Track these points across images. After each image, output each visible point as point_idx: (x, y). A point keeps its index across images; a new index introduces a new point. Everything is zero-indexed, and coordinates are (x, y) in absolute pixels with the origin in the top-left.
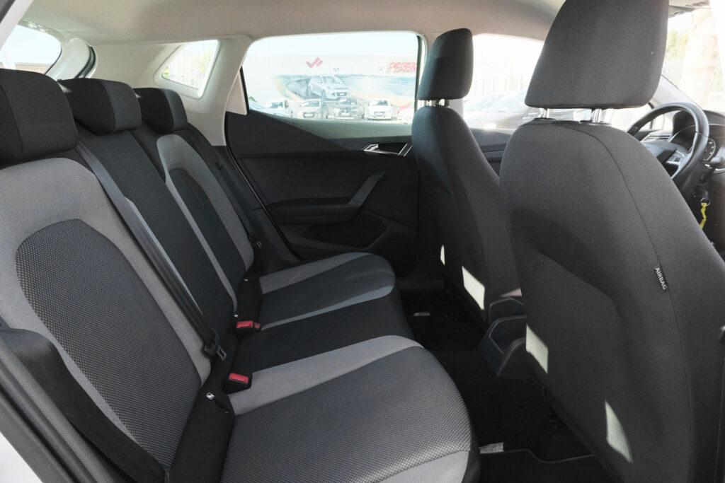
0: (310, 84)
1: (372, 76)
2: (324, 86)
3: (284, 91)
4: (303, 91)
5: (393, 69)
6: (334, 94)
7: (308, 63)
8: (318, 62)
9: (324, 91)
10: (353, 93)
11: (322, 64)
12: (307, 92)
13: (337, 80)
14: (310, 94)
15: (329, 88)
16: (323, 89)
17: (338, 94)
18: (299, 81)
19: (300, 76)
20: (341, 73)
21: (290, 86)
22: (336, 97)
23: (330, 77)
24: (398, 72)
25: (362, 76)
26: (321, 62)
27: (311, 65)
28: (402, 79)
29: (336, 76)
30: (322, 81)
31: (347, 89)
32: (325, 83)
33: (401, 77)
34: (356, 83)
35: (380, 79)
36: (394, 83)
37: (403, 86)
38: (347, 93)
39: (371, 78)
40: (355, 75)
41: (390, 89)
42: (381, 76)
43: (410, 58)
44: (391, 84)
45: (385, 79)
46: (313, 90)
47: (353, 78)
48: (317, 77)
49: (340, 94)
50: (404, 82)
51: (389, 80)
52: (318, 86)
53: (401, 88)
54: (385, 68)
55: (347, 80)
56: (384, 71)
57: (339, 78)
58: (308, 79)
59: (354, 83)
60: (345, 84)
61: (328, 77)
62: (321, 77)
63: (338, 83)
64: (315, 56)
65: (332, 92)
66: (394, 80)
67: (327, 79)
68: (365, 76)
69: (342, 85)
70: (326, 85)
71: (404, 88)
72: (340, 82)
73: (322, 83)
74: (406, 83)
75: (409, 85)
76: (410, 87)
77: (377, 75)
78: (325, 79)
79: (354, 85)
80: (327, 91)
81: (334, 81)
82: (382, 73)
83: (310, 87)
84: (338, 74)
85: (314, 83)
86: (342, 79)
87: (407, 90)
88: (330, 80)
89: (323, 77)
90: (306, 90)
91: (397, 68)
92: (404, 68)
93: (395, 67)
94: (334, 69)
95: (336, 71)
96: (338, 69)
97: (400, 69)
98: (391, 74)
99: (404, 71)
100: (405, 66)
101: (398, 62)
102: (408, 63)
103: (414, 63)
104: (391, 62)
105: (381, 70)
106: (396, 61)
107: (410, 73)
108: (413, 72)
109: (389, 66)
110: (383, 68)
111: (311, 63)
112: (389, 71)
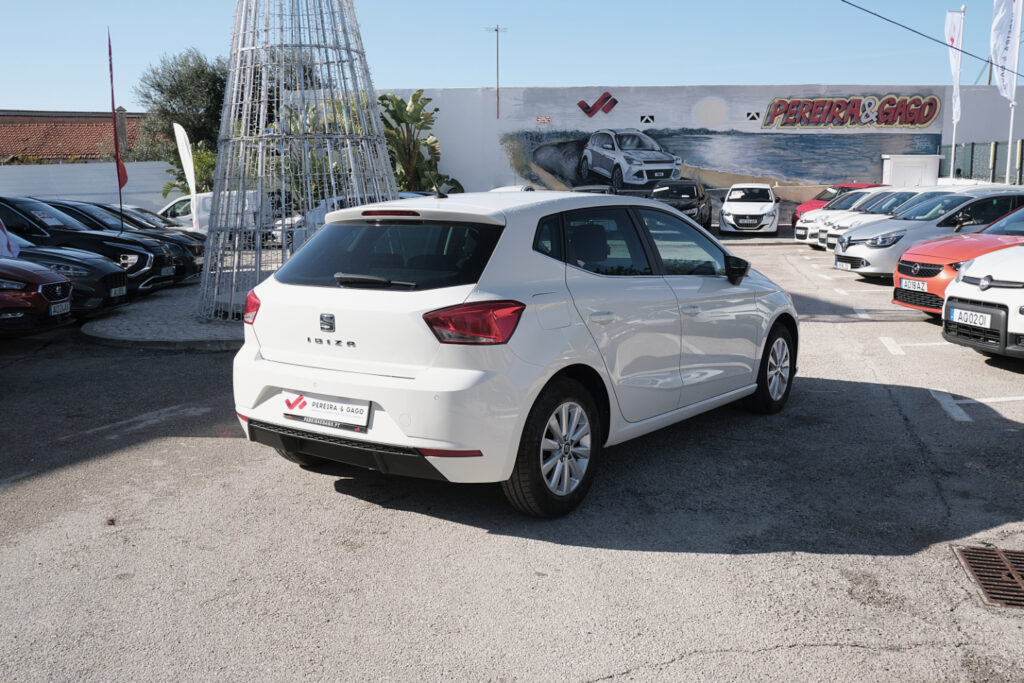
0: (587, 152)
2: (618, 157)
3: (527, 167)
4: (570, 166)
5: (779, 119)
6: (639, 174)
7: (583, 106)
8: (607, 101)
9: (618, 166)
10: (685, 170)
11: (616, 108)
12: (579, 169)
13: (649, 141)
14: (585, 173)
15: (629, 161)
16: (616, 162)
17: (650, 173)
18: (560, 146)
19: (564, 134)
20: (656, 126)
21: (542, 156)
22: (645, 180)
23: (634, 137)
24: (793, 123)
25: (707, 132)
26: (615, 102)
27: (589, 111)
28: (801, 138)
29: (645, 132)
30: (613, 145)
31: (672, 162)
32: (622, 149)
33: (801, 135)
34: (692, 148)
35: (751, 140)
36: (784, 149)
37: (805, 155)
38: (671, 170)
39: (730, 138)
40: (691, 131)
41: (773, 163)
42: (753, 134)
43: (822, 92)
44: (777, 151)
45: (763, 139)
46: (593, 166)
47: (685, 138)
48: (604, 136)
49: (656, 175)
50: (807, 147)
51: (772, 142)
52: (604, 156)
53: (801, 160)
54: (763, 115)
55: (671, 143)
56: (760, 121)
57: (653, 138)
58: (581, 141)
59: (686, 148)
60: (667, 151)
61: (629, 136)
62: (613, 135)
63: (653, 150)
64: (600, 88)
65: (636, 169)
66: (783, 142)
67: (625, 140)
68: (714, 133)
69: (659, 155)
70: (623, 154)
71: (807, 159)
72: (657, 147)
73: (613, 149)
74: (812, 148)
75: (820, 155)
76: (822, 157)
77: (744, 130)
78: (620, 139)
79: (686, 154)
80: (625, 166)
81: (641, 145)
82: (756, 127)
83: (586, 158)
84: (651, 130)
85: (595, 149)
86: (660, 140)
87: (814, 164)
88: (632, 141)
89: (616, 136)
90: (576, 165)
91: (791, 115)
92: (807, 115)
93: (786, 112)
94: (642, 118)
95: (647, 121)
96: (652, 118)
97: (797, 116)
98: (776, 128)
99: (808, 122)
100: (811, 111)
101: (793, 102)
102: (818, 102)
103: (832, 103)
104: (776, 101)
105: (753, 118)
106: (789, 99)
107: (822, 126)
108: (829, 123)
109: (772, 109)
110: (758, 114)
111: (591, 104)
112: (771, 122)
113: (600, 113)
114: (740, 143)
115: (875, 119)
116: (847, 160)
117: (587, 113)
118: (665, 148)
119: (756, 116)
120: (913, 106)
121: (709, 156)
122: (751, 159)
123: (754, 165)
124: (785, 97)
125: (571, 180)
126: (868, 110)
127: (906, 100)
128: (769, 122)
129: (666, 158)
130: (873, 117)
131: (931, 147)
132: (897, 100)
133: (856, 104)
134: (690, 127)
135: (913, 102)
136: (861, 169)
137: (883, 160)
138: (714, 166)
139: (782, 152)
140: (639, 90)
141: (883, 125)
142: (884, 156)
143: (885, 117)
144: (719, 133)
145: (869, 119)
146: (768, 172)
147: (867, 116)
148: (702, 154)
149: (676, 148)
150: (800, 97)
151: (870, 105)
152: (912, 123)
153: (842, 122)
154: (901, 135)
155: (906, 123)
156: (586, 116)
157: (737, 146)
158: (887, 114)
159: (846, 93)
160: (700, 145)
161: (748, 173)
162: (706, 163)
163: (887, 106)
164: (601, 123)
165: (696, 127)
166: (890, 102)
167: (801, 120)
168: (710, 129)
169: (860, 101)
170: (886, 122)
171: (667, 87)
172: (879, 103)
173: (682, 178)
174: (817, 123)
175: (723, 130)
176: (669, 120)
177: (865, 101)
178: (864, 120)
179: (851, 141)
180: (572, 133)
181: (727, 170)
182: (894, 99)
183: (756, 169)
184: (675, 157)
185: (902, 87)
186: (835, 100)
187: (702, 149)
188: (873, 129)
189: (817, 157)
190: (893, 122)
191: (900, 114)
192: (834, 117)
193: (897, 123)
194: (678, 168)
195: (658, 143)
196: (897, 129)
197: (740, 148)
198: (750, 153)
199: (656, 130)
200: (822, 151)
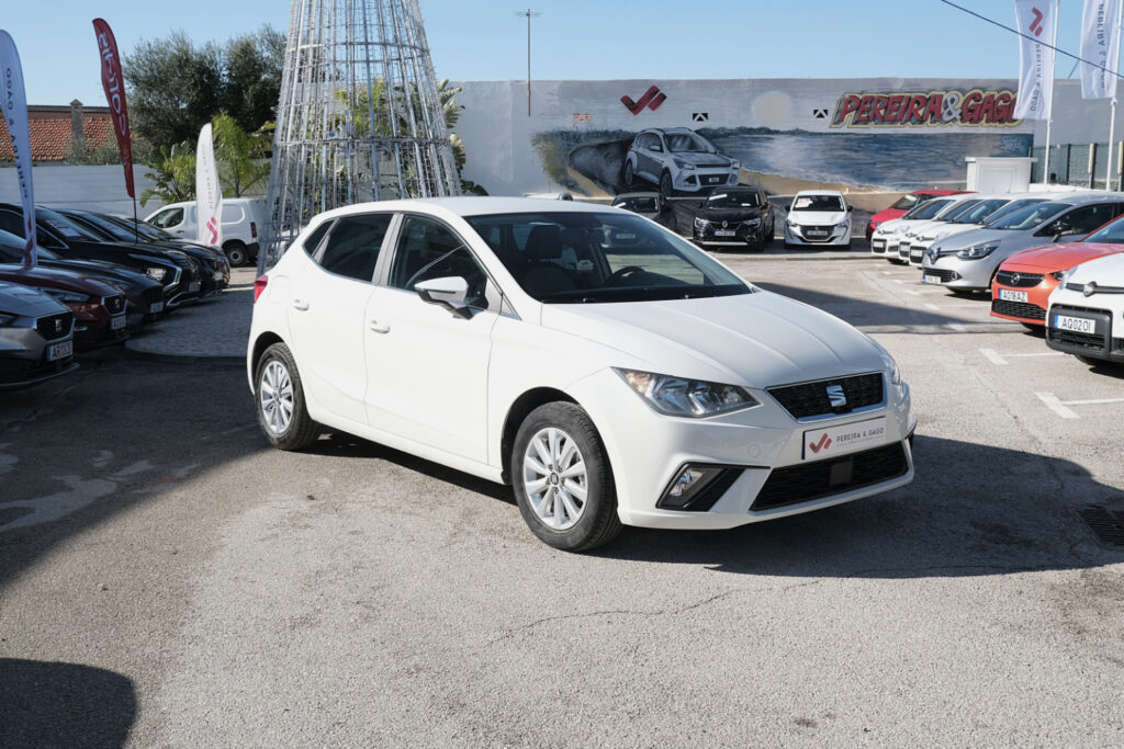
0: (631, 155)
1: (793, 133)
2: (667, 160)
3: (563, 171)
4: (611, 171)
5: (850, 117)
6: (691, 180)
7: (627, 102)
8: (654, 96)
9: (667, 170)
10: (743, 175)
11: (665, 104)
12: (622, 174)
13: (702, 142)
14: (629, 179)
15: (680, 164)
16: (664, 165)
17: (704, 179)
18: (600, 147)
19: (606, 134)
20: (711, 124)
21: (581, 159)
22: (698, 186)
23: (685, 137)
24: (866, 121)
25: (769, 131)
26: (663, 97)
27: (634, 108)
28: (875, 138)
29: (697, 132)
30: (661, 145)
31: (728, 165)
32: (671, 152)
33: (875, 135)
34: (752, 150)
35: (818, 141)
36: (857, 151)
37: (879, 157)
38: (727, 175)
39: (794, 138)
40: (750, 131)
41: (843, 167)
42: (821, 134)
43: (897, 87)
44: (848, 153)
45: (832, 140)
46: (638, 170)
47: (744, 138)
48: (650, 136)
49: (710, 180)
50: (881, 149)
51: (841, 143)
52: (651, 159)
53: (875, 164)
54: (832, 112)
55: (727, 144)
56: (829, 119)
57: (706, 138)
58: (624, 142)
59: (744, 150)
60: (722, 153)
61: (679, 136)
62: (661, 134)
63: (707, 152)
64: (646, 81)
65: (687, 174)
66: (855, 143)
67: (674, 140)
68: (777, 132)
69: (713, 157)
70: (673, 156)
71: (882, 162)
72: (711, 148)
73: (662, 151)
74: (887, 150)
75: (897, 157)
76: (899, 160)
77: (811, 130)
78: (669, 140)
79: (745, 156)
80: (675, 171)
81: (693, 147)
82: (824, 126)
83: (630, 161)
84: (705, 129)
85: (641, 150)
86: (714, 140)
87: (889, 168)
88: (683, 143)
89: (665, 136)
90: (619, 169)
91: (863, 112)
92: (882, 112)
93: (858, 109)
94: (695, 115)
95: (700, 119)
96: (706, 115)
97: (870, 114)
98: (846, 127)
99: (883, 120)
100: (886, 108)
101: (866, 98)
102: (894, 98)
103: (910, 99)
104: (847, 96)
105: (821, 116)
106: (861, 94)
107: (899, 124)
108: (907, 121)
109: (842, 106)
110: (826, 111)
111: (636, 100)
112: (841, 120)
113: (646, 110)
114: (805, 144)
115: (959, 117)
116: (928, 163)
117: (630, 109)
118: (720, 150)
119: (824, 114)
120: (1001, 103)
121: (770, 159)
122: (817, 162)
123: (822, 168)
124: (856, 92)
125: (613, 186)
126: (951, 107)
127: (993, 96)
128: (839, 120)
129: (721, 161)
130: (956, 114)
131: (1022, 149)
132: (984, 96)
133: (937, 100)
134: (749, 126)
135: (1002, 98)
136: (944, 174)
137: (967, 163)
138: (777, 171)
139: (853, 155)
140: (690, 83)
141: (968, 124)
142: (968, 159)
143: (970, 114)
144: (782, 133)
145: (951, 117)
146: (837, 176)
147: (950, 113)
148: (762, 157)
149: (733, 150)
150: (874, 92)
151: (952, 101)
152: (1001, 121)
153: (921, 121)
154: (987, 135)
155: (992, 121)
156: (630, 113)
157: (803, 147)
158: (972, 111)
159: (925, 87)
160: (760, 146)
161: (814, 178)
162: (767, 167)
163: (972, 102)
164: (647, 121)
165: (755, 127)
166: (976, 97)
167: (875, 118)
168: (772, 128)
169: (942, 96)
170: (971, 121)
171: (722, 81)
172: (962, 99)
173: (740, 184)
174: (893, 121)
175: (787, 129)
176: (725, 118)
177: (947, 97)
178: (946, 118)
179: (932, 142)
180: (614, 133)
181: (791, 175)
182: (979, 95)
183: (823, 174)
184: (732, 160)
185: (988, 80)
186: (913, 95)
187: (763, 151)
188: (957, 128)
189: (893, 160)
190: (978, 120)
191: (987, 111)
192: (912, 115)
193: (984, 121)
194: (735, 172)
195: (713, 144)
196: (983, 128)
197: (806, 149)
198: (817, 155)
199: (709, 129)
200: (898, 153)
